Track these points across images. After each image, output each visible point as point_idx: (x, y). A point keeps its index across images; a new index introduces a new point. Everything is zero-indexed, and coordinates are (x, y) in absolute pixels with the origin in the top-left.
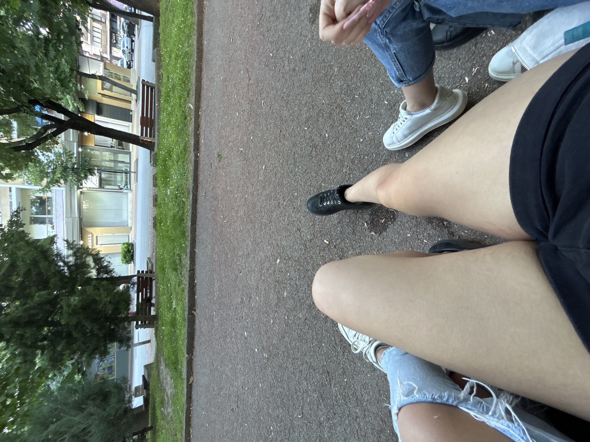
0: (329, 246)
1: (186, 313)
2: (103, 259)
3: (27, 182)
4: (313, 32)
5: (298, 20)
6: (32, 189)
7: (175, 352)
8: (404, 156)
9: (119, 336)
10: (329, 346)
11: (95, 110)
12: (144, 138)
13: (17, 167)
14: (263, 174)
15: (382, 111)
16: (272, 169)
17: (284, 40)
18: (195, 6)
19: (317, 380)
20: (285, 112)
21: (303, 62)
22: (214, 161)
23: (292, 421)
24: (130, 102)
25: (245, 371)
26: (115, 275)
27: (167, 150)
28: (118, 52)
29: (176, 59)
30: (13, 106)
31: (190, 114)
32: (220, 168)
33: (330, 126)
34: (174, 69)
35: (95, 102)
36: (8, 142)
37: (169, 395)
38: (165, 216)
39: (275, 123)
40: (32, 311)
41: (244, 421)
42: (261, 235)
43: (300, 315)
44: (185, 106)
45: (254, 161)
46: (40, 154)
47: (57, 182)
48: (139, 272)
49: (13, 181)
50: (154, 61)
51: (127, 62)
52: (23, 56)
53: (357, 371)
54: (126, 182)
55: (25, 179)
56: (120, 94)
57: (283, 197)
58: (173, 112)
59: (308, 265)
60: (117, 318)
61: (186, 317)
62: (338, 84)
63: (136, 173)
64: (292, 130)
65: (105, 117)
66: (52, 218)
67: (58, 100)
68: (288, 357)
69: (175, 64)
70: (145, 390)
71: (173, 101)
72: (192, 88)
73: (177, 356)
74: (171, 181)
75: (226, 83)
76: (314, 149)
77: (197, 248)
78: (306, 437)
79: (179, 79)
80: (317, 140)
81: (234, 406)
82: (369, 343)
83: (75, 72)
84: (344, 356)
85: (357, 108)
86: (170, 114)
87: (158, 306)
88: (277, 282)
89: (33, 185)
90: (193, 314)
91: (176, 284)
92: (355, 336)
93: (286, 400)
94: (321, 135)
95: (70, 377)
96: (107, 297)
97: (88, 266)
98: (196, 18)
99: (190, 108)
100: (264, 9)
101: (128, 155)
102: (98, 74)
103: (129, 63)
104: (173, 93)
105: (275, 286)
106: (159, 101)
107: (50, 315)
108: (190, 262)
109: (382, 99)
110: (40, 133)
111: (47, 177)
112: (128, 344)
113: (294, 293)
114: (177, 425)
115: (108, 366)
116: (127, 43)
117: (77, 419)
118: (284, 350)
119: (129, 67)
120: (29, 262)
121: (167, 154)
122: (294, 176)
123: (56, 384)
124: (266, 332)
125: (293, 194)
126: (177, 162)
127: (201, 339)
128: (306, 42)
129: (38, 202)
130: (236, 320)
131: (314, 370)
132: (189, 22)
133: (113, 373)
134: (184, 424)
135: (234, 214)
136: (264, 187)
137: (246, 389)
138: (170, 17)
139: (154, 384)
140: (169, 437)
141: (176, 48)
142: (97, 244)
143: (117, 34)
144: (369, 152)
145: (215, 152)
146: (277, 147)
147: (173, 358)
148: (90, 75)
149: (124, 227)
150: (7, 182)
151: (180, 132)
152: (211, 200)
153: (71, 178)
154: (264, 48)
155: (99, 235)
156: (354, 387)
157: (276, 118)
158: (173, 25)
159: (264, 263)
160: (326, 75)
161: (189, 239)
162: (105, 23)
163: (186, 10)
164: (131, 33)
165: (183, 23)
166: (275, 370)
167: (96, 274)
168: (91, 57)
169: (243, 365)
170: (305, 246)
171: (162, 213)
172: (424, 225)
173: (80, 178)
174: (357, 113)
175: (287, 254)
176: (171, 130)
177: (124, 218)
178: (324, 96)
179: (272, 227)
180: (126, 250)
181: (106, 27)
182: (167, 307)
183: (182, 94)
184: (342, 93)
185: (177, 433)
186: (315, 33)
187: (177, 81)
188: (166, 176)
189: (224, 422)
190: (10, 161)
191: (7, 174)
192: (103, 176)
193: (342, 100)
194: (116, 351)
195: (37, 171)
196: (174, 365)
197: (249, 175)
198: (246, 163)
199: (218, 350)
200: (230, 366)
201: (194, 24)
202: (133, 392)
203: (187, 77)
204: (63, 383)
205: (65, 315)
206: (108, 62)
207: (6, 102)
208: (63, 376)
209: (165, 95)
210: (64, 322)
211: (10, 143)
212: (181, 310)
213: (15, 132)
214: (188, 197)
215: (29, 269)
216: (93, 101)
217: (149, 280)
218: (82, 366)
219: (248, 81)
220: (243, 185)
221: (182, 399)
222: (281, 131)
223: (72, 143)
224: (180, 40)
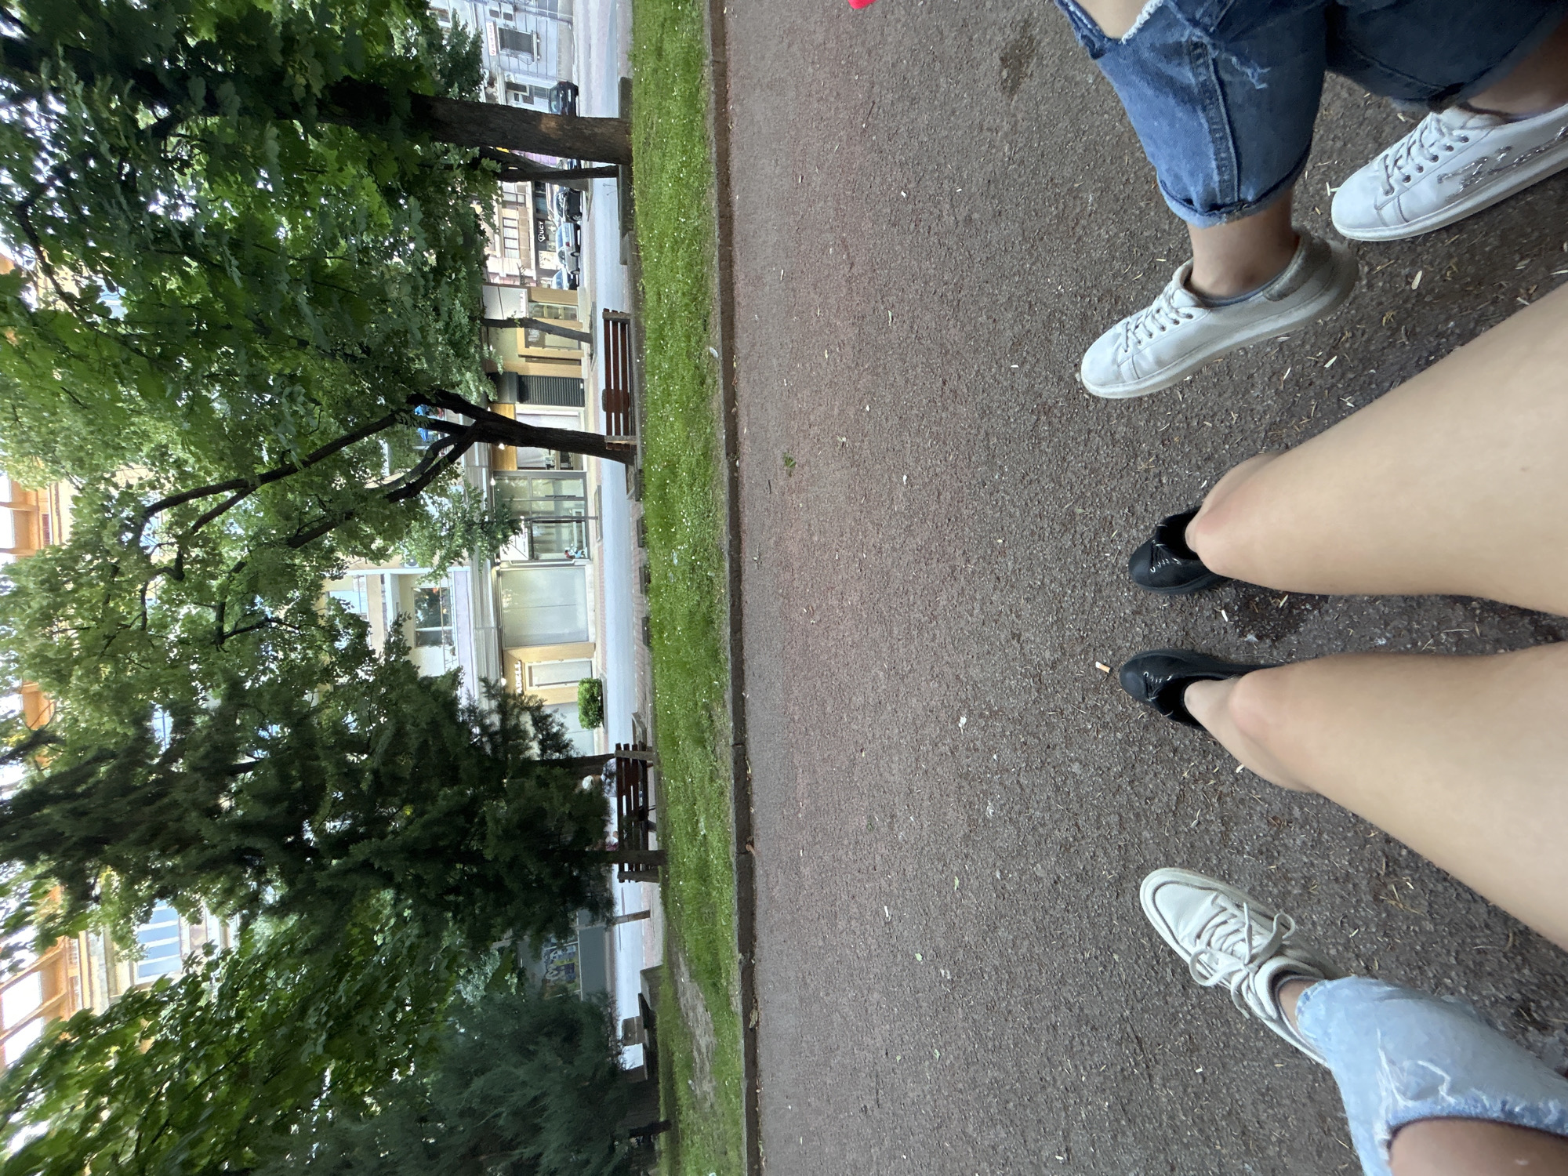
0: (1111, 678)
1: (733, 849)
2: (551, 720)
3: (409, 562)
4: (1014, 115)
5: (969, 95)
6: (417, 575)
7: (712, 945)
8: (1340, 407)
9: (589, 895)
10: (1136, 962)
11: (515, 394)
12: (614, 439)
13: (394, 533)
14: (905, 494)
16: (927, 480)
17: (935, 152)
18: (711, 119)
19: (1107, 1058)
20: (952, 331)
21: (993, 197)
22: (776, 475)
23: (1036, 1166)
24: (578, 362)
25: (890, 1009)
26: (573, 754)
27: (667, 461)
28: (551, 258)
29: (673, 250)
30: (384, 415)
31: (712, 371)
32: (791, 491)
34: (671, 275)
35: (515, 379)
36: (377, 486)
37: (704, 1050)
38: (671, 615)
39: (927, 365)
40: (435, 829)
41: (899, 1147)
42: (909, 653)
43: (1039, 870)
44: (701, 354)
45: (878, 466)
46: (429, 502)
47: (458, 554)
48: (618, 746)
49: (388, 562)
50: (624, 263)
51: (569, 276)
52: (400, 316)
53: (1235, 1048)
54: (580, 542)
55: (405, 556)
56: (559, 348)
57: (964, 552)
58: (673, 371)
59: (1051, 733)
60: (585, 854)
61: (733, 860)
62: (1099, 235)
63: (598, 518)
64: (977, 375)
65: (533, 402)
66: (450, 632)
67: (453, 387)
68: (1012, 981)
69: (672, 262)
70: (646, 1031)
71: (671, 348)
72: (714, 309)
73: (717, 954)
74: (679, 532)
75: (794, 284)
76: (1043, 418)
77: (748, 687)
79: (683, 294)
80: (1050, 391)
81: (869, 1101)
82: (1250, 962)
83: (479, 322)
84: (1188, 997)
86: (668, 378)
87: (665, 828)
88: (965, 776)
89: (417, 566)
90: (747, 853)
91: (703, 777)
92: (1199, 936)
93: (1015, 1106)
94: (1060, 379)
95: (498, 975)
96: (563, 805)
97: (523, 734)
98: (714, 149)
99: (711, 355)
100: (876, 89)
101: (581, 481)
102: (518, 316)
103: (572, 277)
104: (672, 328)
105: (960, 787)
106: (640, 350)
107: (463, 839)
108: (735, 724)
110: (427, 460)
111: (442, 547)
112: (607, 914)
113: (1017, 808)
114: (727, 1127)
115: (565, 963)
116: (567, 236)
117: (521, 1073)
118: (997, 963)
119: (574, 285)
120: (425, 727)
121: (667, 471)
122: (992, 494)
123: (472, 991)
124: (944, 909)
125: (991, 542)
126: (691, 486)
127: (772, 916)
128: (998, 143)
129: (426, 600)
130: (857, 874)
131: (1094, 1028)
132: (697, 162)
133: (576, 980)
134: (745, 1129)
135: (835, 602)
136: (908, 530)
137: (898, 1058)
138: (656, 160)
139: (668, 1018)
140: (710, 1156)
141: (672, 226)
142: (531, 685)
143: (547, 222)
144: (1216, 408)
145: (778, 453)
146: (938, 423)
147: (708, 958)
148: (503, 321)
149: (581, 644)
150: (379, 565)
151: (693, 417)
152: (775, 571)
153: (479, 544)
154: (884, 181)
155: (535, 664)
156: (1231, 1095)
157: (928, 349)
158: (664, 174)
159: (923, 726)
160: (1061, 218)
161: (729, 667)
162: (524, 204)
163: (690, 135)
164: (573, 212)
165: (686, 167)
166: (976, 1017)
167: (539, 752)
168: (502, 282)
169: (886, 994)
170: (1037, 679)
171: (662, 608)
172: (1435, 610)
173: (495, 542)
175: (988, 704)
176: (671, 413)
177: (581, 624)
178: (1061, 275)
179: (937, 632)
180: (588, 697)
181: (526, 213)
182: (687, 833)
183: (692, 327)
184: (1114, 258)
185: (728, 1148)
186: (1019, 117)
187: (678, 298)
188: (668, 523)
189: (845, 1141)
190: (383, 524)
191: (378, 549)
192: (535, 533)
193: (1115, 277)
194: (584, 928)
195: (425, 537)
196: (711, 977)
197: (868, 500)
198: (858, 474)
199: (817, 949)
200: (852, 994)
201: (708, 162)
202: (620, 1033)
203: (701, 286)
204: (485, 990)
205: (491, 840)
206: (533, 285)
207: (373, 408)
208: (485, 975)
209: (654, 336)
210: (489, 855)
211: (382, 488)
212: (720, 841)
213: (386, 464)
214: (720, 568)
215: (426, 741)
216: (511, 374)
217: (640, 767)
218: (516, 957)
219: (847, 270)
220: (852, 529)
221: (733, 1064)
222: (944, 383)
223: (478, 470)
224: (681, 205)
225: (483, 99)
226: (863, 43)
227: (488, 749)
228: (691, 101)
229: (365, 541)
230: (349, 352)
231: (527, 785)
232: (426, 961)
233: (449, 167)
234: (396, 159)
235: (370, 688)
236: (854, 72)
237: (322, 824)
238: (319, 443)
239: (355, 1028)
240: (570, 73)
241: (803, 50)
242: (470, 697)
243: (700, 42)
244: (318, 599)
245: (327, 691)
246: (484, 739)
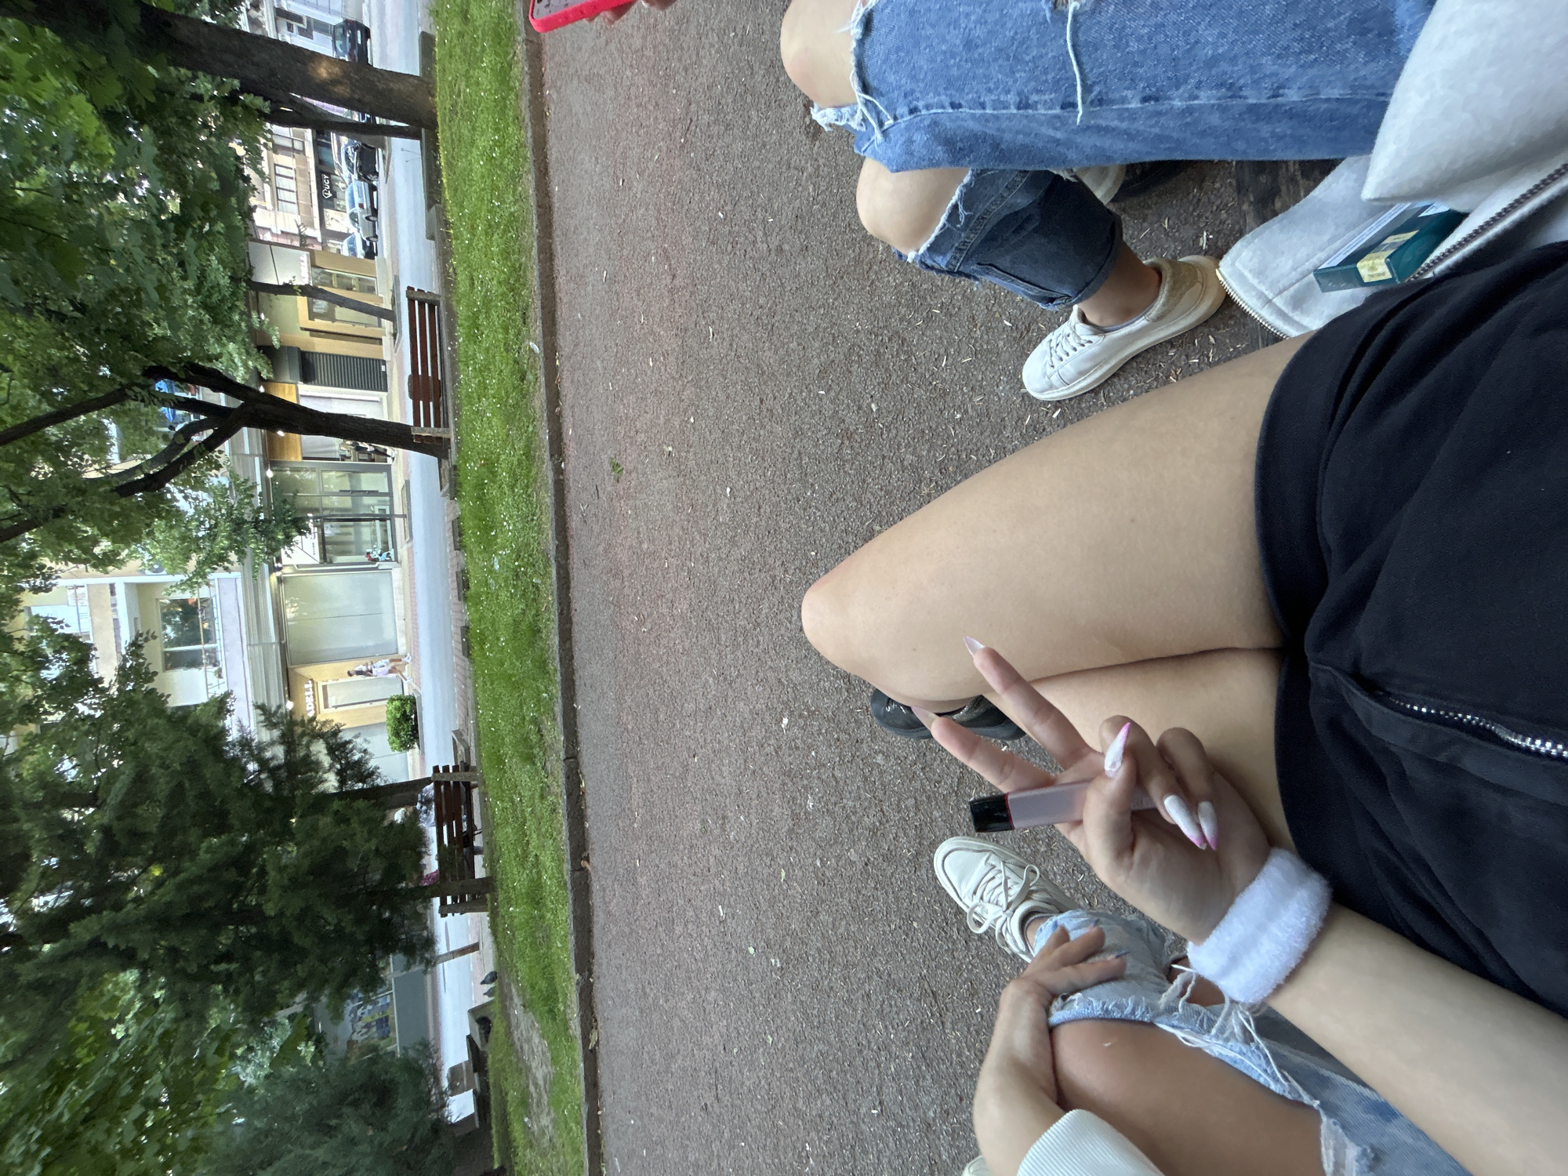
1: (567, 867)
2: (351, 746)
3: (151, 569)
4: (816, 160)
5: (777, 132)
6: (165, 583)
7: (546, 969)
9: (403, 937)
10: (931, 927)
11: (297, 372)
12: (424, 431)
13: (127, 534)
14: (729, 506)
15: (1001, 344)
16: (748, 493)
17: (749, 180)
18: (524, 103)
19: (909, 1014)
20: (768, 353)
21: (801, 232)
22: (603, 480)
23: (856, 1124)
24: (379, 341)
25: (727, 1005)
26: (380, 782)
27: (485, 459)
28: (339, 219)
29: (487, 234)
30: (109, 389)
31: (533, 367)
32: (619, 497)
33: (879, 384)
34: (485, 260)
35: (296, 355)
36: (101, 476)
37: (541, 1083)
38: (493, 624)
39: (746, 383)
40: (196, 889)
41: (738, 1136)
42: (736, 659)
43: (853, 855)
44: (520, 348)
45: (703, 478)
46: (179, 496)
47: (222, 558)
48: (436, 769)
49: (119, 568)
50: (431, 237)
51: (364, 243)
52: (128, 270)
54: (385, 543)
55: (145, 561)
56: (354, 323)
58: (490, 363)
59: (858, 728)
60: (397, 892)
61: (567, 878)
62: (888, 281)
63: (407, 517)
64: (790, 397)
65: (321, 385)
66: (214, 650)
67: (210, 361)
68: (832, 961)
69: (486, 246)
70: (476, 1075)
71: (487, 338)
72: (533, 302)
73: (553, 978)
74: (500, 536)
75: (617, 287)
76: (847, 442)
77: (579, 698)
78: (896, 1163)
79: (500, 283)
80: (851, 418)
81: (709, 1099)
82: (1008, 908)
83: (244, 284)
84: (969, 948)
85: (941, 338)
86: (483, 370)
87: (492, 853)
88: (788, 773)
89: (164, 572)
90: (583, 869)
91: (533, 795)
92: (975, 893)
93: (838, 1074)
94: (860, 408)
95: (288, 1048)
96: (368, 840)
97: (316, 766)
98: (529, 134)
99: (531, 350)
100: (693, 107)
101: (385, 474)
102: (297, 282)
103: (368, 243)
104: (487, 318)
105: (784, 784)
106: (453, 338)
107: (236, 896)
108: (566, 737)
109: (997, 315)
110: (174, 447)
111: (199, 550)
112: (427, 955)
113: (833, 799)
114: (568, 1158)
115: (377, 1017)
116: (360, 196)
117: (321, 1154)
118: (819, 945)
119: (370, 253)
120: (179, 768)
121: (485, 470)
122: (805, 510)
123: (255, 1072)
124: (772, 902)
125: (805, 554)
126: (512, 487)
127: (610, 931)
128: (803, 183)
129: (178, 613)
130: (692, 878)
131: (900, 990)
132: (511, 144)
133: (391, 1035)
134: (586, 1155)
135: (665, 611)
136: (733, 541)
137: (735, 1051)
138: (465, 132)
139: (499, 1057)
141: (484, 207)
142: (326, 706)
143: (333, 177)
144: (979, 444)
145: (605, 458)
146: (757, 440)
147: (543, 984)
148: (278, 286)
150: (107, 573)
151: (513, 414)
152: (605, 578)
153: (252, 546)
154: (702, 199)
155: (330, 682)
157: (747, 368)
158: (474, 150)
159: (750, 728)
160: (858, 261)
161: (558, 678)
162: (303, 151)
163: (503, 112)
164: (366, 169)
165: (499, 147)
166: (803, 998)
167: (336, 784)
168: (275, 240)
169: (723, 990)
170: (846, 680)
171: (483, 617)
173: (274, 544)
174: (942, 351)
175: (806, 704)
176: (488, 408)
177: (388, 635)
178: (858, 313)
179: (761, 638)
180: (398, 716)
181: (306, 163)
182: (517, 856)
183: (510, 318)
184: (900, 303)
186: (821, 161)
187: (494, 285)
188: (487, 525)
189: (687, 1142)
190: (110, 523)
191: (105, 554)
192: (328, 532)
193: (901, 320)
194: (399, 974)
195: (175, 539)
196: (547, 1003)
197: (695, 511)
198: (684, 483)
199: (655, 958)
200: (690, 997)
201: (524, 146)
202: (445, 1084)
203: (519, 276)
204: (271, 1066)
205: (274, 893)
206: (318, 248)
207: (92, 380)
208: (272, 1049)
209: (467, 324)
210: (270, 910)
211: (108, 479)
212: (553, 860)
213: (115, 449)
214: (546, 574)
215: (180, 785)
216: (290, 349)
217: (463, 788)
218: (313, 1022)
219: (669, 281)
220: (680, 538)
221: (573, 1091)
222: (762, 401)
223: (250, 459)
224: (494, 187)
225: (244, 24)
226: (680, 60)
227: (269, 787)
228: (503, 75)
229: (85, 544)
230: (53, 308)
231: (321, 824)
232: (189, 1047)
233: (199, 98)
234: (121, 79)
235: (96, 725)
236: (671, 85)
237: (27, 900)
238: (9, 419)
239: (84, 1148)
240: (360, 14)
241: (621, 51)
242: (241, 728)
243: (510, 16)
244: (13, 617)
245: (31, 734)
246: (263, 776)
